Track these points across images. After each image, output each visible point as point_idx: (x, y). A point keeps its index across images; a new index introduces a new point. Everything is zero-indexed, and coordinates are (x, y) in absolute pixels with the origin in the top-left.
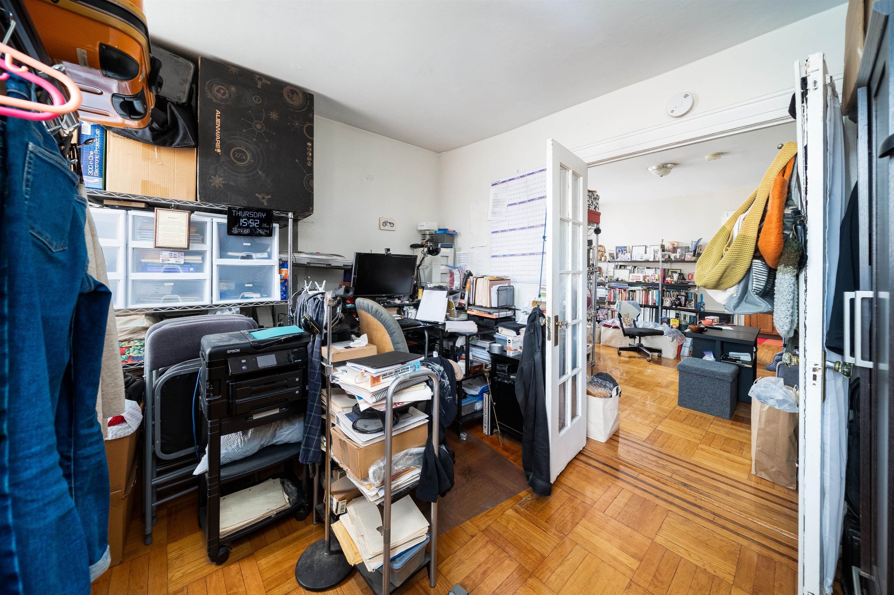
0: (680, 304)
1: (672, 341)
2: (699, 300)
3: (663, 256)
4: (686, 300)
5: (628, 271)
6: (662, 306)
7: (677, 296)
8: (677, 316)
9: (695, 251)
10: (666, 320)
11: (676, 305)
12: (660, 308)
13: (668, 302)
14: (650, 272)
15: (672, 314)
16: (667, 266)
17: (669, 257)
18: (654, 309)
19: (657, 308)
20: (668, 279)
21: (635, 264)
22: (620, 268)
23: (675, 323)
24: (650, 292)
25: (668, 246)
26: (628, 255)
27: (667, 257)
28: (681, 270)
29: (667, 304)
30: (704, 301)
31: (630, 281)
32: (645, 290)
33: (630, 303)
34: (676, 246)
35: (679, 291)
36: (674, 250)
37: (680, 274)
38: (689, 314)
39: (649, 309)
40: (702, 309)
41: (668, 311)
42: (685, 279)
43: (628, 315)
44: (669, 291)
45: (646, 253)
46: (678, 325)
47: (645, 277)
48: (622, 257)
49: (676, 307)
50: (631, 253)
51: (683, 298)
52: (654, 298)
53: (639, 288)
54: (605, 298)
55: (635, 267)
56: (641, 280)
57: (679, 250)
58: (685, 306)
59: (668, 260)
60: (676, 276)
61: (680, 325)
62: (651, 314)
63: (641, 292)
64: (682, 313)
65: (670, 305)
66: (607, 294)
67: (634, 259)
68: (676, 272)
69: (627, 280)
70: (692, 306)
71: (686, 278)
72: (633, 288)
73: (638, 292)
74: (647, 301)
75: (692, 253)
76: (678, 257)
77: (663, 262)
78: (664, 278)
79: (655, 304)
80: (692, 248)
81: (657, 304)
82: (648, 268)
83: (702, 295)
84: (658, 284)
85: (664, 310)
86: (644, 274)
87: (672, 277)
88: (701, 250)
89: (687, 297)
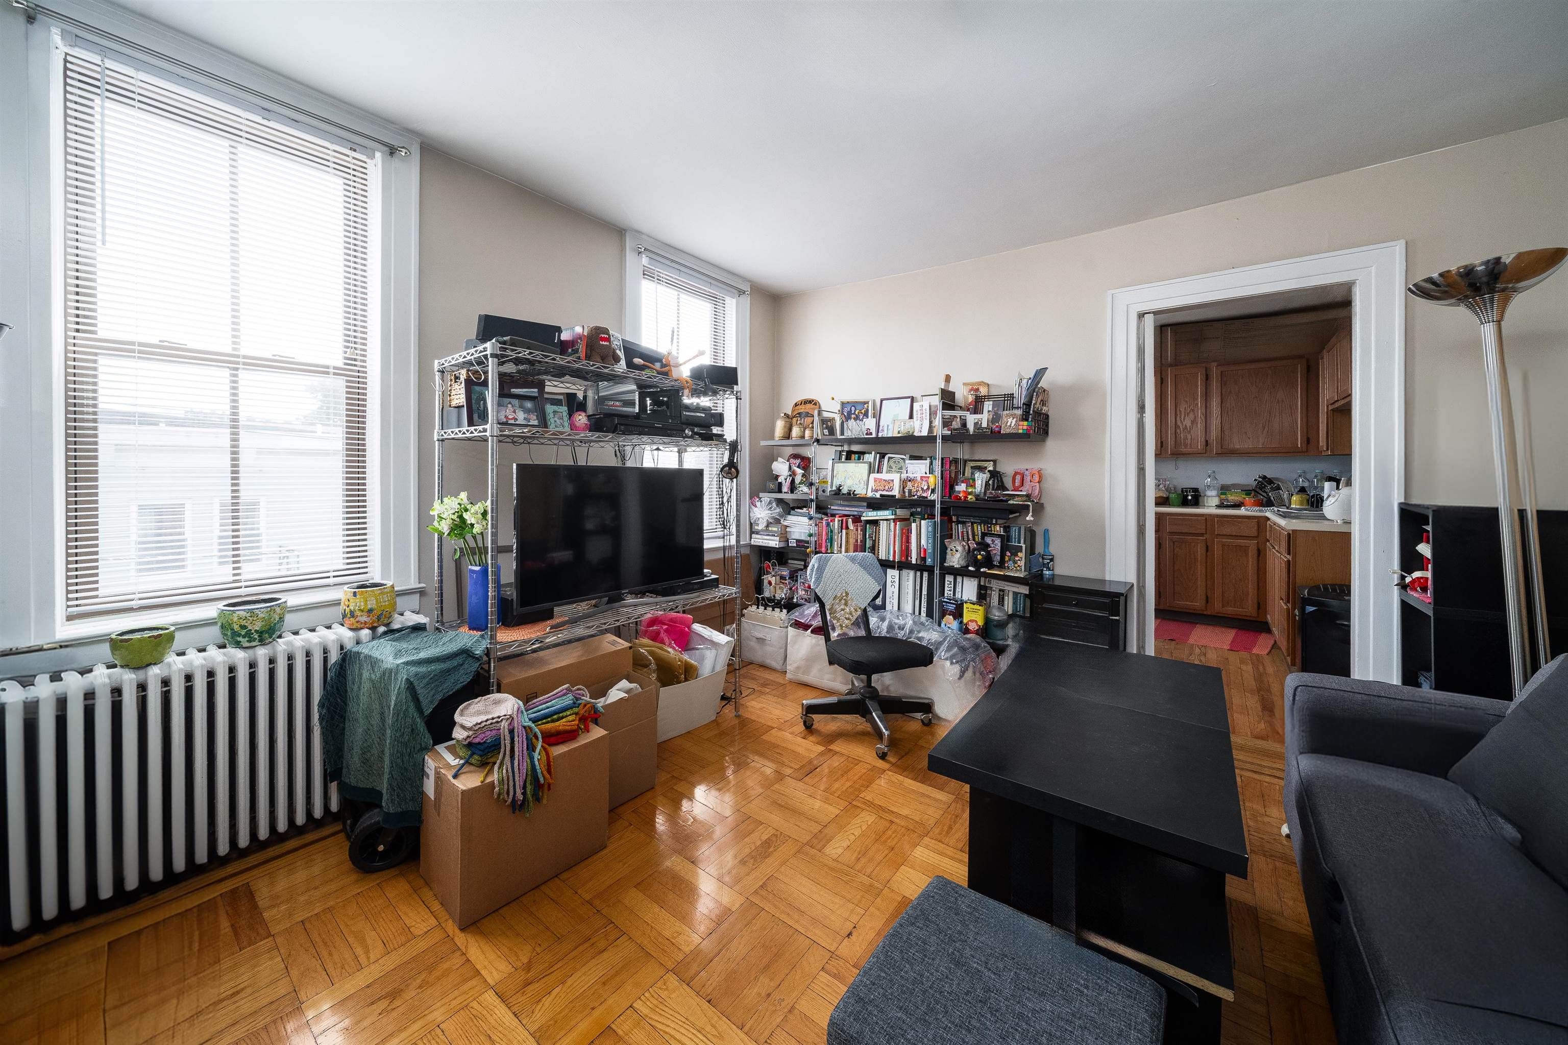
0: (988, 562)
1: (961, 677)
2: (1039, 548)
3: (946, 423)
4: (1004, 549)
5: (866, 466)
6: (942, 568)
7: (984, 535)
8: (982, 595)
9: (1028, 405)
10: (951, 607)
11: (977, 564)
12: (937, 572)
13: (958, 555)
14: (918, 468)
15: (968, 589)
16: (960, 452)
17: (964, 425)
18: (925, 575)
19: (930, 570)
20: (961, 488)
21: (883, 449)
22: (848, 458)
23: (974, 617)
24: (914, 525)
25: (962, 395)
26: (870, 423)
27: (956, 424)
28: (995, 461)
29: (956, 559)
30: (1053, 549)
31: (870, 494)
32: (901, 520)
33: (853, 560)
34: (983, 391)
35: (987, 522)
36: (977, 406)
37: (995, 474)
38: (1011, 588)
39: (912, 573)
40: (1047, 573)
41: (959, 579)
42: (1004, 488)
43: (845, 598)
44: (963, 523)
45: (911, 417)
46: (981, 623)
47: (904, 483)
48: (854, 429)
49: (978, 570)
50: (878, 416)
51: (998, 542)
52: (923, 542)
53: (886, 514)
54: (807, 542)
55: (883, 456)
56: (896, 492)
57: (988, 406)
58: (1002, 565)
59: (959, 436)
60: (980, 479)
61: (987, 620)
62: (918, 588)
63: (892, 524)
64: (995, 585)
65: (963, 563)
66: (813, 530)
67: (885, 433)
68: (982, 469)
69: (861, 491)
70: (1018, 567)
71: (1008, 482)
72: (871, 515)
73: (883, 526)
74: (906, 551)
75: (1019, 412)
76: (984, 425)
77: (945, 438)
78: (949, 485)
79: (924, 559)
80: (1020, 400)
81: (929, 561)
82: (913, 458)
83: (1046, 532)
84: (932, 504)
85: (949, 579)
86: (904, 476)
87: (971, 482)
88: (1043, 403)
89: (1005, 540)
